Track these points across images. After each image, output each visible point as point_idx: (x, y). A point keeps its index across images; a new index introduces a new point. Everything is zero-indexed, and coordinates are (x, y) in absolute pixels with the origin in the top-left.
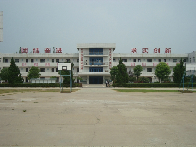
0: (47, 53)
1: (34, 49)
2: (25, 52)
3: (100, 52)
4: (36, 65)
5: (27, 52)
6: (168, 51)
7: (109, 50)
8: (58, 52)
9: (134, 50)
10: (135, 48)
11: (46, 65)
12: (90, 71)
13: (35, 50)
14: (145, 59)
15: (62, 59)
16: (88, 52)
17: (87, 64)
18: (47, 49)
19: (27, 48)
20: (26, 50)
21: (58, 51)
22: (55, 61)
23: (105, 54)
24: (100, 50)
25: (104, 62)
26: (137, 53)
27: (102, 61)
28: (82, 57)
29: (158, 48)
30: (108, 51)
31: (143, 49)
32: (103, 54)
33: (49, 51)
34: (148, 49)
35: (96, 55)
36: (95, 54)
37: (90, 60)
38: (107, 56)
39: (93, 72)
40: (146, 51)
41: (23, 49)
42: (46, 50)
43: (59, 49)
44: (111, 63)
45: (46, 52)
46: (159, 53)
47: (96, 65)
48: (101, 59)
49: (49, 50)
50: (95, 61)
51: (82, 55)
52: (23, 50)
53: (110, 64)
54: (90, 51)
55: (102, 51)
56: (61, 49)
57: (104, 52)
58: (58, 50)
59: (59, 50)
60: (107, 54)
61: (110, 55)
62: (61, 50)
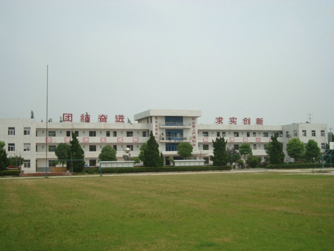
0: (102, 123)
1: (82, 116)
2: (68, 120)
3: (179, 122)
4: (86, 140)
5: (72, 121)
6: (259, 121)
7: (191, 119)
8: (119, 122)
9: (220, 120)
10: (220, 117)
11: (101, 140)
12: (167, 150)
13: (84, 118)
14: (231, 133)
15: (122, 132)
16: (163, 122)
17: (163, 139)
18: (103, 116)
19: (72, 114)
20: (70, 118)
21: (118, 120)
22: (111, 134)
23: (186, 124)
24: (179, 119)
25: (184, 136)
26: (224, 124)
27: (182, 134)
28: (156, 129)
29: (247, 118)
30: (191, 121)
31: (230, 119)
32: (183, 126)
33: (105, 120)
34: (236, 119)
35: (176, 127)
36: (172, 125)
37: (166, 133)
38: (189, 128)
39: (170, 150)
40: (234, 122)
41: (65, 115)
42: (100, 118)
43: (120, 116)
44: (194, 137)
45: (101, 121)
46: (250, 124)
47: (176, 141)
48: (181, 131)
49: (106, 118)
50: (173, 134)
51: (156, 126)
52: (65, 118)
53: (194, 139)
54: (166, 121)
55: (182, 121)
56: (122, 116)
57: (185, 122)
58: (118, 117)
59: (120, 119)
60: (190, 125)
61: (194, 126)
62: (122, 119)
